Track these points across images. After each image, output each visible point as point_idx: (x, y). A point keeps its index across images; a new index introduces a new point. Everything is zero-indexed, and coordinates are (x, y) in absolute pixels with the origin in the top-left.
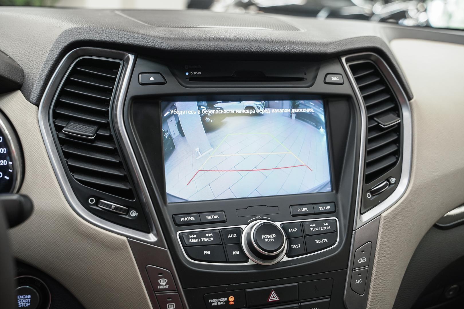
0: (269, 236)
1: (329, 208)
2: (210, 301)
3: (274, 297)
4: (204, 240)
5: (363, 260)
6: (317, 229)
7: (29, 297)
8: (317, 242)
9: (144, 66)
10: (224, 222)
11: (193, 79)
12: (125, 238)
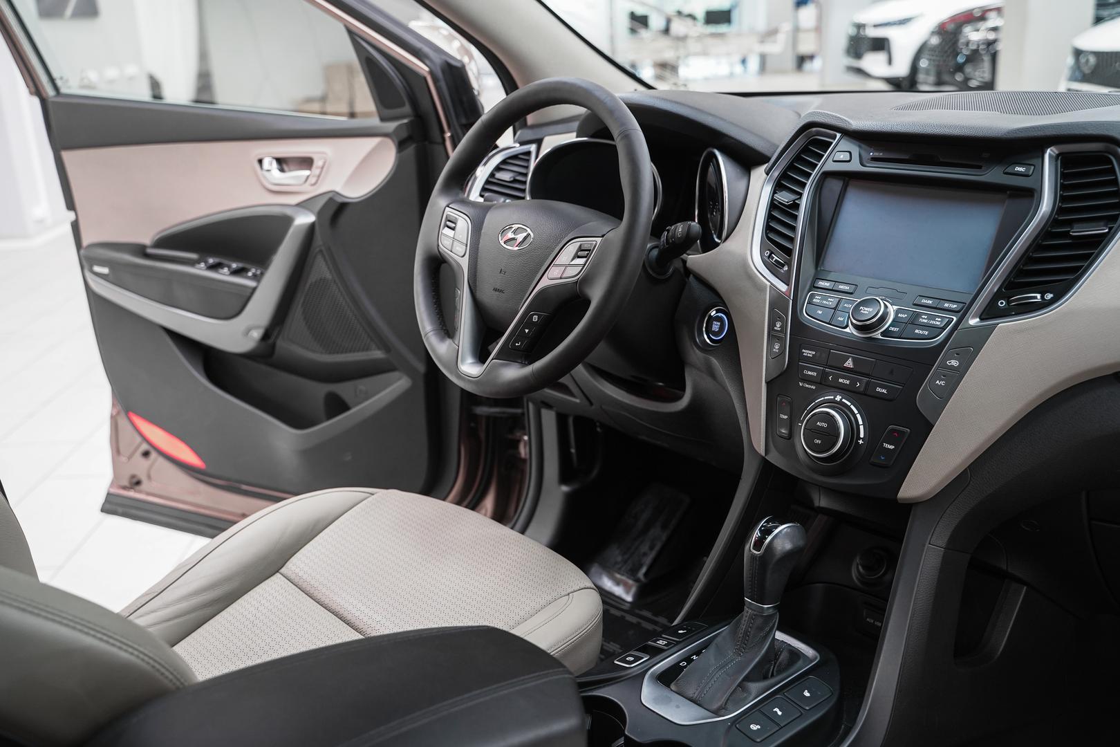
0: (866, 309)
1: (955, 306)
2: (804, 351)
3: (849, 364)
4: (825, 302)
5: (954, 363)
6: (926, 321)
7: (719, 324)
8: (917, 331)
9: (846, 145)
10: (852, 293)
11: (874, 159)
12: (768, 284)
